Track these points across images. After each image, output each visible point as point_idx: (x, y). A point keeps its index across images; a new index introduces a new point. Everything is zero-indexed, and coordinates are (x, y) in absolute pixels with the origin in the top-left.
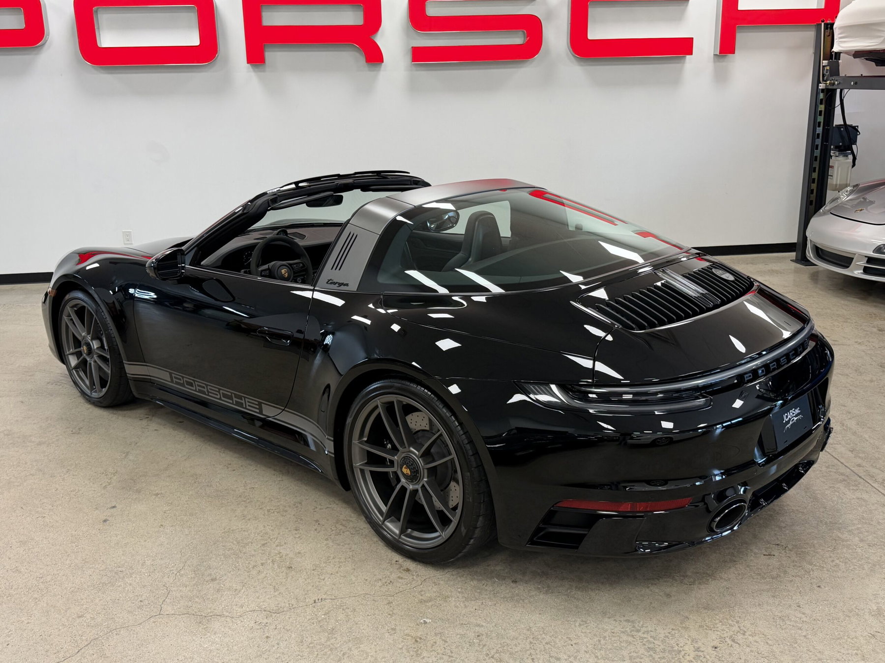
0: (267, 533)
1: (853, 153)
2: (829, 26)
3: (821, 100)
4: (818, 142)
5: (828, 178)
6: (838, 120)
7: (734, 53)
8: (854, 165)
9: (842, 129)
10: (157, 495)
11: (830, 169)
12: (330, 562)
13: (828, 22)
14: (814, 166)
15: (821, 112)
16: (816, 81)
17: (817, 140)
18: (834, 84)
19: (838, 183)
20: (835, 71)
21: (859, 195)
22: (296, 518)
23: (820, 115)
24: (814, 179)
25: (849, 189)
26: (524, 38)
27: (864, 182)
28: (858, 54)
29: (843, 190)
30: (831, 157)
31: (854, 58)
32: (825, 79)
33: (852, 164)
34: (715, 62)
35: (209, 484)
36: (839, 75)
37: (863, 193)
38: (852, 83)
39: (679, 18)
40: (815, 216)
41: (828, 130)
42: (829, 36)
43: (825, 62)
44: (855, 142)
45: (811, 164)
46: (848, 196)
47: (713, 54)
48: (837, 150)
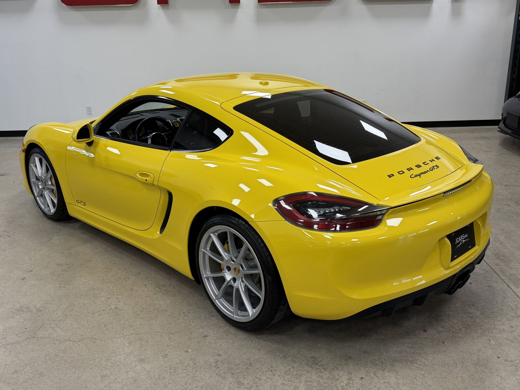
0: (113, 291)
14: (514, 70)
17: (517, 53)
22: (134, 283)
23: (519, 37)
24: (514, 79)
34: (452, 2)
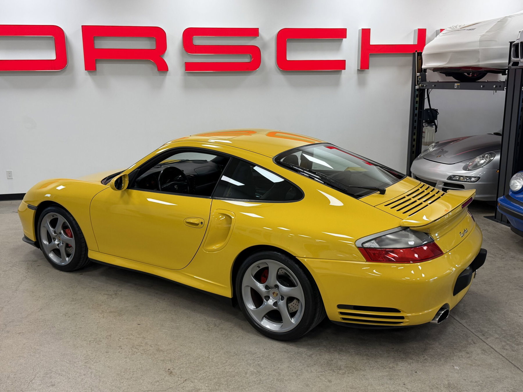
0: (88, 355)
1: (435, 124)
2: (420, 54)
3: (417, 95)
4: (416, 118)
5: (422, 139)
6: (426, 106)
7: (369, 69)
8: (436, 131)
9: (429, 111)
10: (20, 333)
11: (423, 133)
12: (127, 372)
13: (419, 52)
14: (414, 132)
15: (417, 101)
16: (414, 85)
17: (415, 117)
18: (423, 86)
19: (428, 141)
20: (424, 79)
21: (440, 147)
22: (107, 345)
23: (417, 103)
24: (414, 139)
25: (433, 144)
26: (251, 58)
27: (442, 140)
28: (435, 69)
29: (430, 145)
30: (424, 127)
31: (434, 72)
32: (419, 83)
33: (435, 131)
34: (358, 73)
35: (53, 326)
36: (426, 81)
37: (441, 147)
38: (433, 86)
39: (338, 49)
40: (415, 160)
41: (421, 112)
42: (420, 59)
43: (418, 74)
44: (436, 119)
45: (413, 131)
46: (433, 148)
47: (357, 69)
48: (427, 123)
